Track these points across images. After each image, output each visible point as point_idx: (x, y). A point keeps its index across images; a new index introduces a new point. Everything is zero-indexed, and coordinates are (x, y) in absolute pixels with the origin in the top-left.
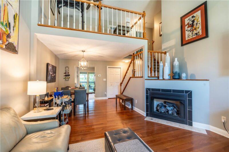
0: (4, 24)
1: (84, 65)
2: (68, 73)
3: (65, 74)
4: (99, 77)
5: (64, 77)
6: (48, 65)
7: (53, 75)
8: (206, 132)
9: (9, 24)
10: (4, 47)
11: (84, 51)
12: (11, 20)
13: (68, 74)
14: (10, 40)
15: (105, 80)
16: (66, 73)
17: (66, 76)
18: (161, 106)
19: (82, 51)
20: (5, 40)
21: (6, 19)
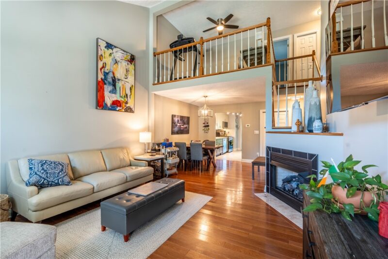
0: (123, 96)
1: (205, 114)
2: (207, 123)
3: (204, 125)
4: (247, 128)
5: (204, 128)
6: (173, 116)
7: (182, 127)
8: (302, 226)
9: (127, 95)
10: (123, 110)
11: (207, 97)
12: (128, 92)
13: (207, 125)
14: (128, 105)
15: (257, 132)
16: (204, 123)
17: (205, 126)
18: (288, 181)
19: (204, 97)
20: (124, 106)
21: (124, 92)
